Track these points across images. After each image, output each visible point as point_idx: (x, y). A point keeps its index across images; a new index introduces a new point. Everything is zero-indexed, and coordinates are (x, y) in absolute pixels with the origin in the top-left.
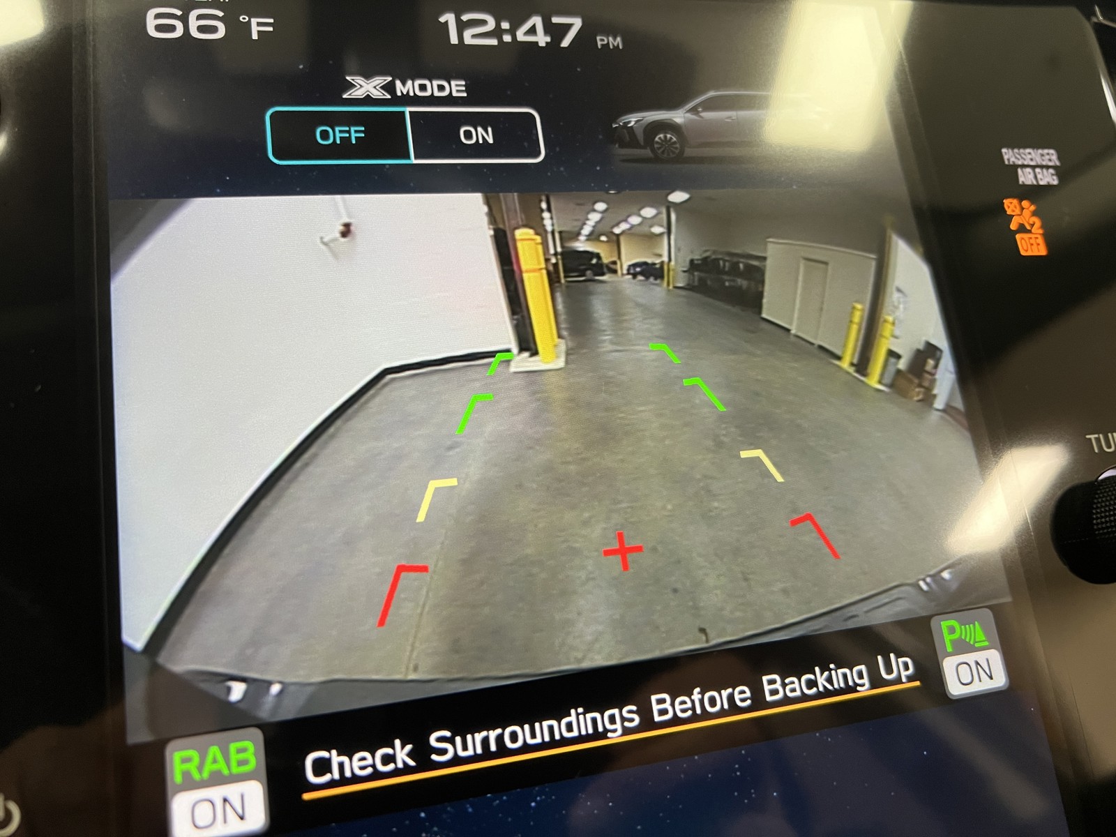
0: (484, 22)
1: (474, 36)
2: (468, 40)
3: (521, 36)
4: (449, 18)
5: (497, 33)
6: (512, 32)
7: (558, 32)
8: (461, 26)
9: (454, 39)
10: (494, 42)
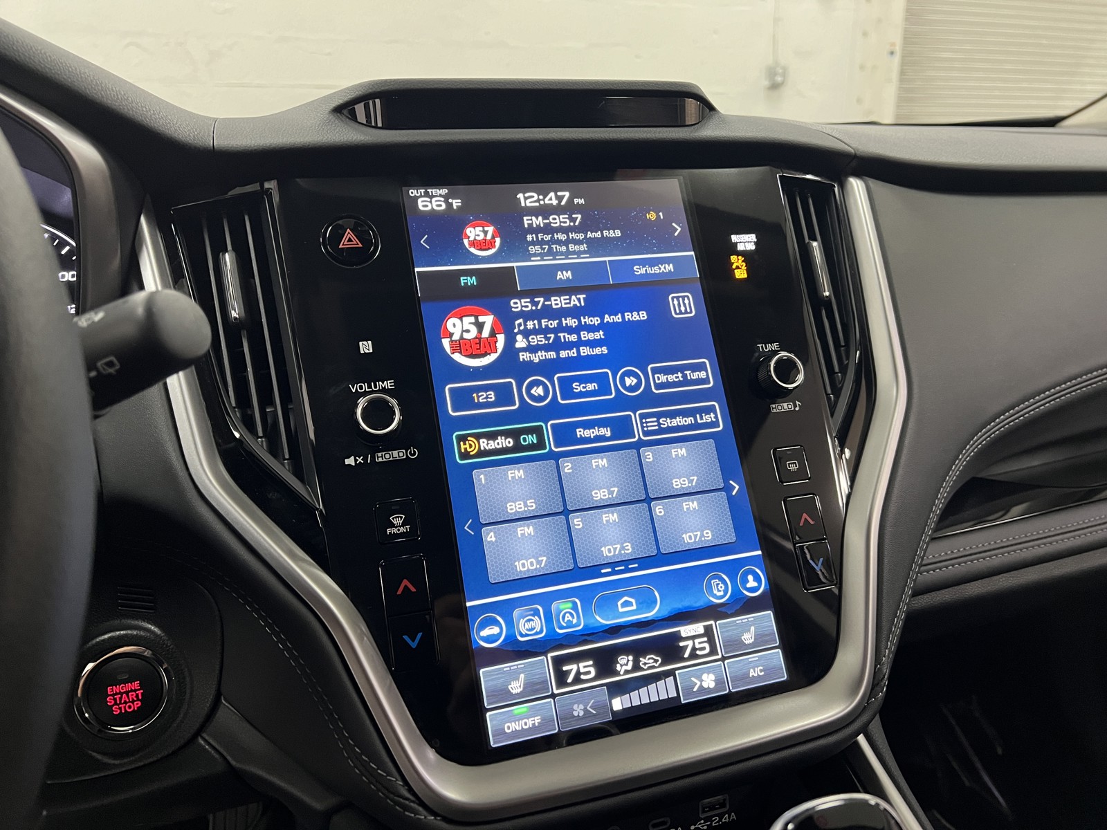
0: (533, 197)
1: (531, 202)
2: (528, 204)
3: (547, 201)
4: (520, 196)
5: (538, 201)
6: (543, 200)
7: (560, 199)
8: (526, 198)
9: (523, 205)
10: (537, 204)
